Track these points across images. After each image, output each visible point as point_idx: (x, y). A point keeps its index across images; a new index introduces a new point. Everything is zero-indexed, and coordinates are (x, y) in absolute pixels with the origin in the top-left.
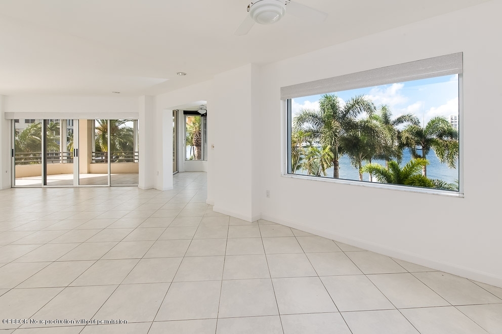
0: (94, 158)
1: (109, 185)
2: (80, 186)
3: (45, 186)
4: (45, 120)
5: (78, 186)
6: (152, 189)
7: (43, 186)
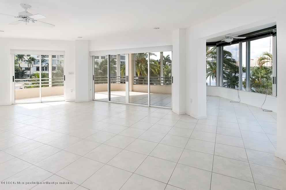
0: (135, 78)
1: (149, 106)
2: (130, 104)
3: (110, 101)
4: (109, 55)
5: (128, 103)
6: (185, 114)
7: (108, 101)
